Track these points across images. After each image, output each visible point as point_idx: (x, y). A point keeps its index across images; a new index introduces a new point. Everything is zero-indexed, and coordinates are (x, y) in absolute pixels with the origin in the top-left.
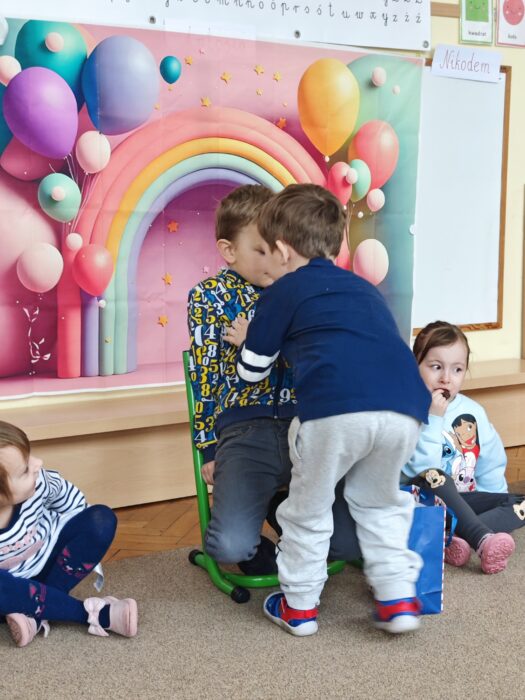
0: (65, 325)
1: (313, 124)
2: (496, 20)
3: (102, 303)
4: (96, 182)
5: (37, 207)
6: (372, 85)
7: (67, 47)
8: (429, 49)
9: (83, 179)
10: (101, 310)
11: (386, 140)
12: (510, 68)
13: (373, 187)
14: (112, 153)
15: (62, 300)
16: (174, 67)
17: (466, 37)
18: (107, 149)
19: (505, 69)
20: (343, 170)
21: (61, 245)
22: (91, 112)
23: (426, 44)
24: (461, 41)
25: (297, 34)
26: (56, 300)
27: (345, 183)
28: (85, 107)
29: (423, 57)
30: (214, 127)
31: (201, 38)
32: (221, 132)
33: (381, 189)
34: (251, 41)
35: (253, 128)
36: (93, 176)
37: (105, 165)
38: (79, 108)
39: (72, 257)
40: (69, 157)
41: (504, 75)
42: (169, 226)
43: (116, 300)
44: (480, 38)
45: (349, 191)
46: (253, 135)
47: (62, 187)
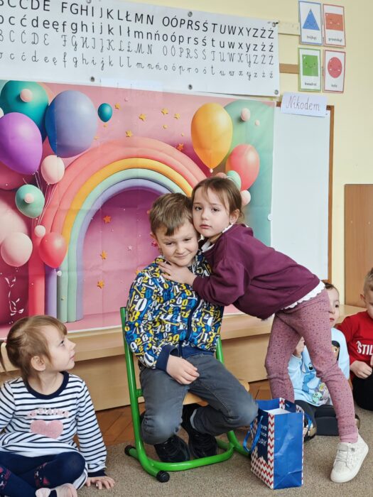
0: (34, 289)
1: (201, 147)
2: (323, 75)
3: (59, 273)
4: (55, 190)
5: (14, 208)
6: (241, 120)
7: (35, 99)
8: (279, 95)
9: (46, 188)
10: (58, 277)
11: (251, 157)
12: (333, 107)
13: (242, 189)
14: (66, 169)
15: (32, 272)
16: (107, 110)
17: (303, 86)
18: (63, 168)
19: (330, 108)
21: (31, 233)
22: (52, 142)
23: (277, 92)
24: (300, 90)
25: (190, 87)
26: (27, 271)
28: (47, 139)
29: (275, 101)
30: (134, 151)
31: (125, 91)
32: (140, 154)
33: (249, 190)
34: (159, 92)
35: (161, 151)
36: (53, 186)
37: (61, 179)
38: (43, 140)
39: (39, 241)
40: (36, 173)
41: (329, 112)
42: (105, 219)
43: (69, 271)
44: (312, 87)
46: (161, 155)
47: (31, 194)
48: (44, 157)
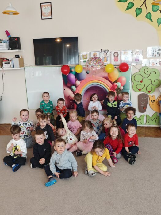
1: (110, 77)
5: (71, 90)
11: (124, 79)
13: (121, 86)
14: (80, 83)
18: (79, 83)
20: (116, 84)
27: (116, 86)
28: (76, 78)
30: (95, 79)
33: (123, 86)
36: (77, 86)
40: (74, 84)
45: (117, 87)
46: (101, 80)
48: (76, 81)
